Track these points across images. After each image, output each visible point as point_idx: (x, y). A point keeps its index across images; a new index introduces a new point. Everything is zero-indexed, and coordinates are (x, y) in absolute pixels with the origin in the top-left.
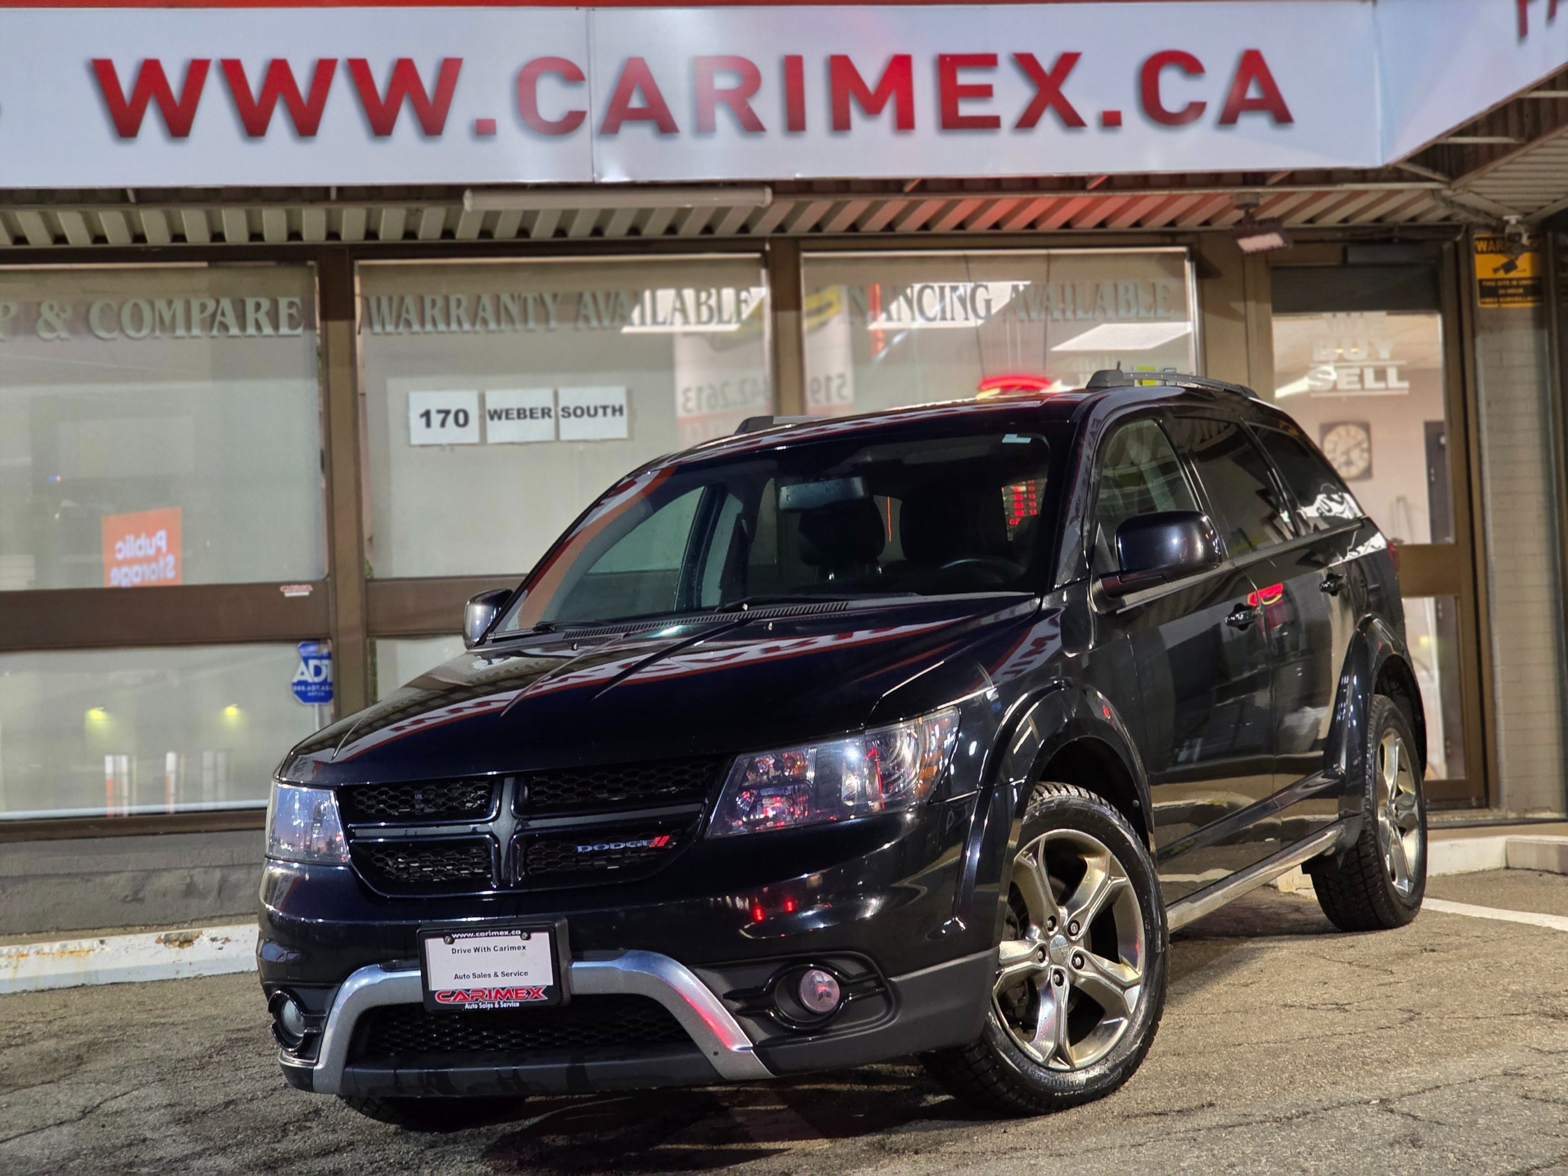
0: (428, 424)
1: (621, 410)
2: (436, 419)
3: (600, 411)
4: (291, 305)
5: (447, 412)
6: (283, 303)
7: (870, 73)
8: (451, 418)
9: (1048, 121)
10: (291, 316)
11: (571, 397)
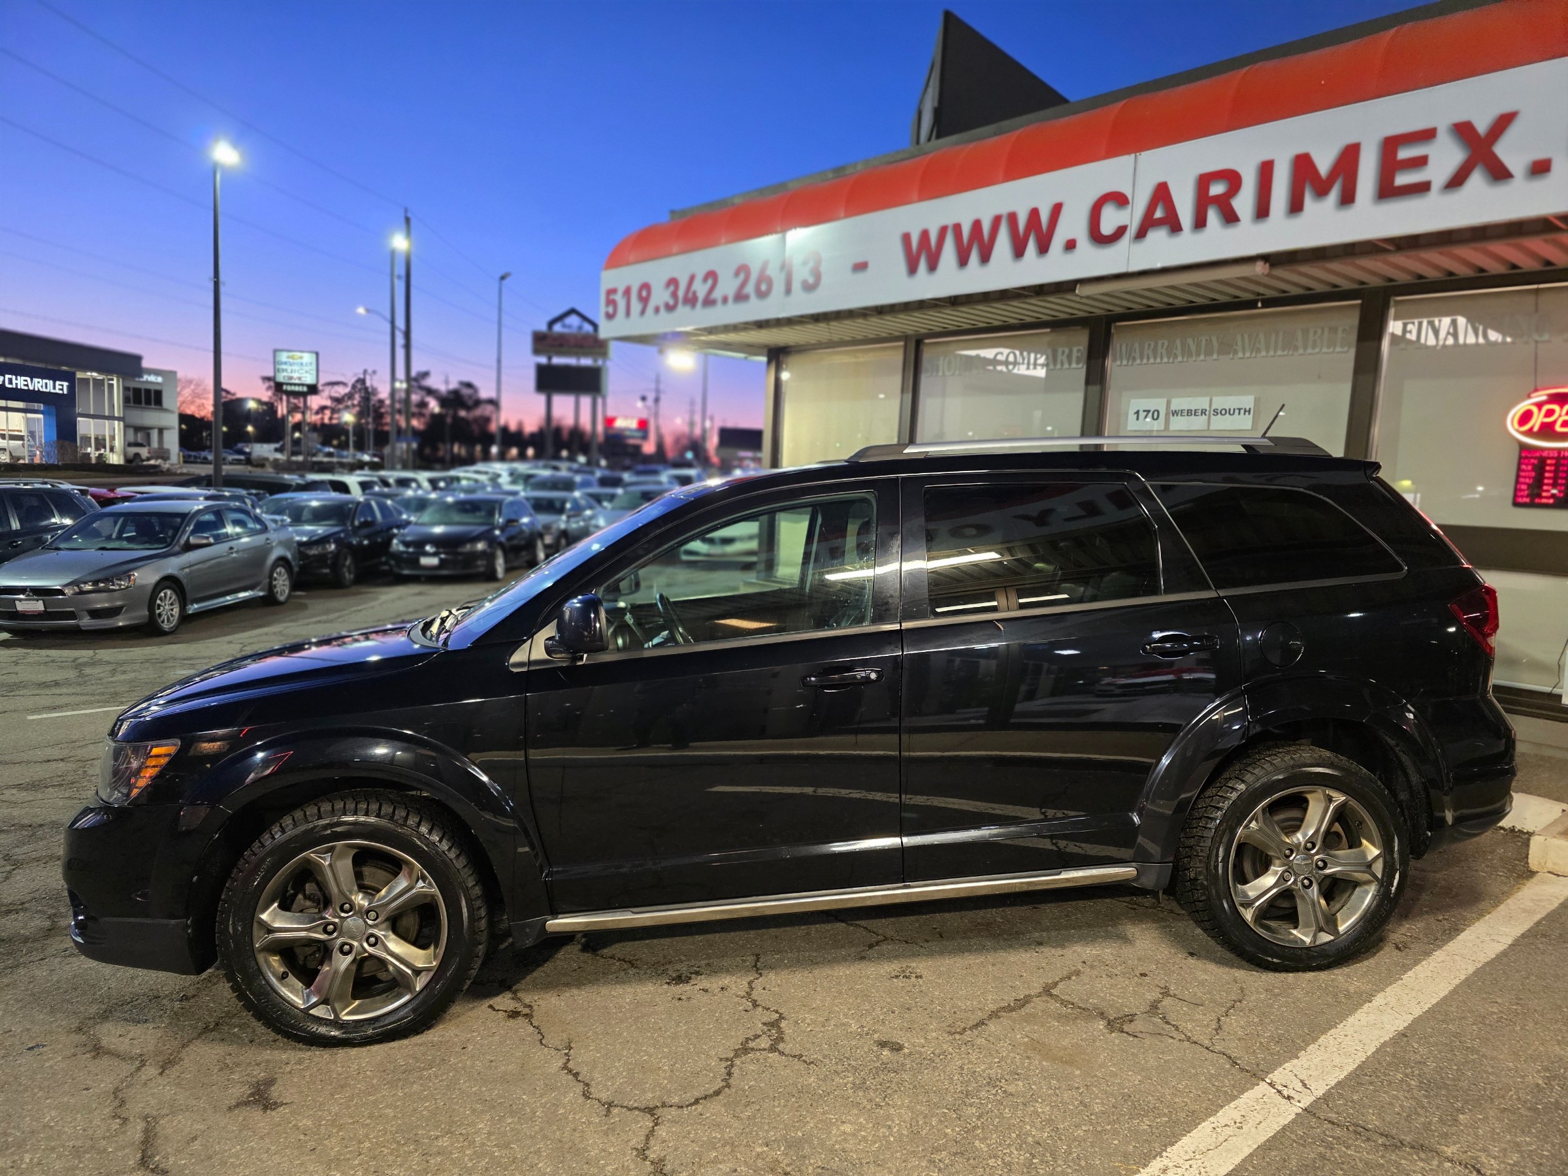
0: (1138, 419)
1: (1249, 411)
2: (1142, 415)
3: (1237, 411)
4: (1078, 351)
5: (1148, 411)
6: (1075, 350)
7: (1324, 164)
8: (1150, 414)
9: (1477, 179)
10: (1078, 357)
11: (1220, 402)
